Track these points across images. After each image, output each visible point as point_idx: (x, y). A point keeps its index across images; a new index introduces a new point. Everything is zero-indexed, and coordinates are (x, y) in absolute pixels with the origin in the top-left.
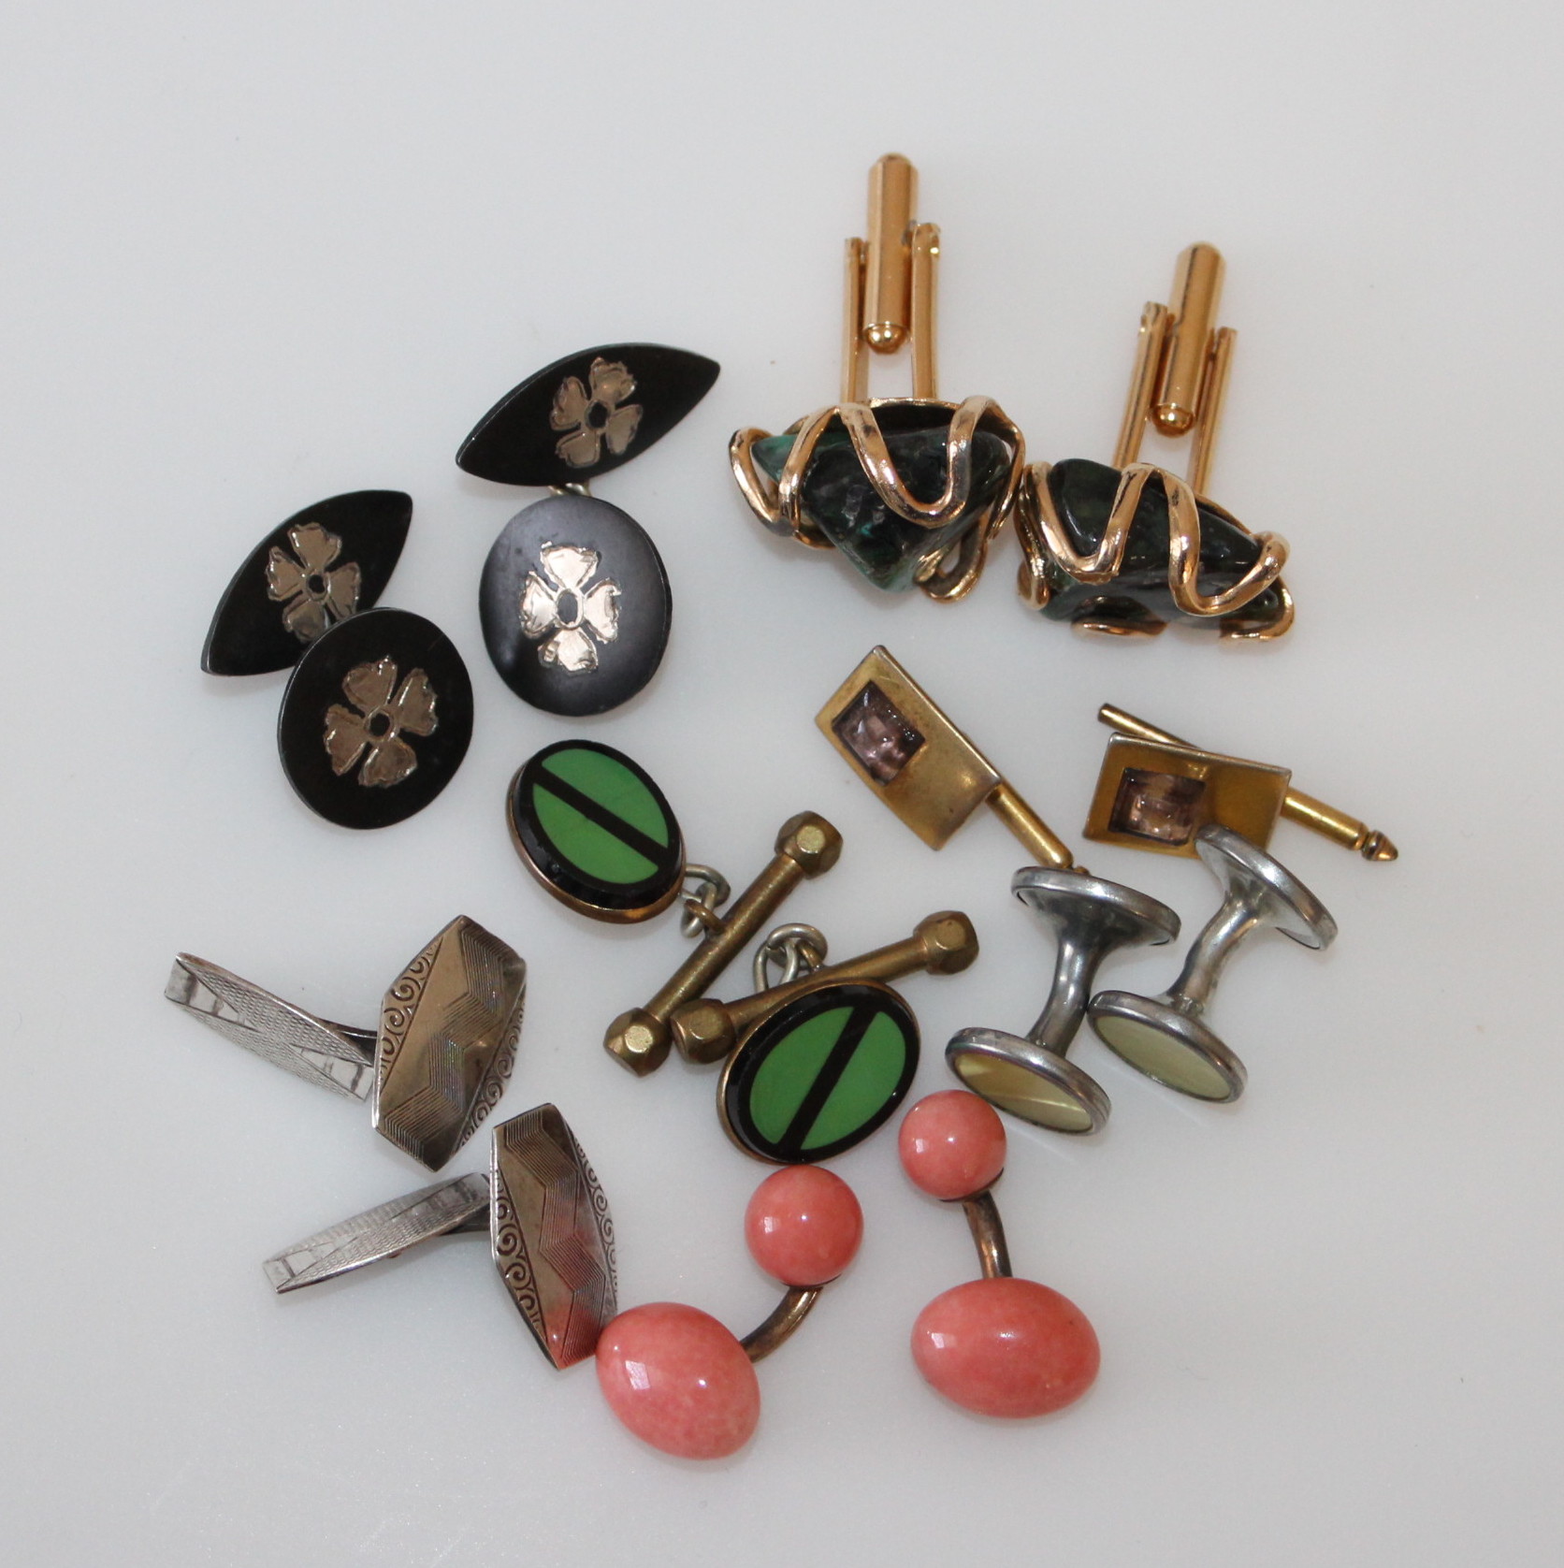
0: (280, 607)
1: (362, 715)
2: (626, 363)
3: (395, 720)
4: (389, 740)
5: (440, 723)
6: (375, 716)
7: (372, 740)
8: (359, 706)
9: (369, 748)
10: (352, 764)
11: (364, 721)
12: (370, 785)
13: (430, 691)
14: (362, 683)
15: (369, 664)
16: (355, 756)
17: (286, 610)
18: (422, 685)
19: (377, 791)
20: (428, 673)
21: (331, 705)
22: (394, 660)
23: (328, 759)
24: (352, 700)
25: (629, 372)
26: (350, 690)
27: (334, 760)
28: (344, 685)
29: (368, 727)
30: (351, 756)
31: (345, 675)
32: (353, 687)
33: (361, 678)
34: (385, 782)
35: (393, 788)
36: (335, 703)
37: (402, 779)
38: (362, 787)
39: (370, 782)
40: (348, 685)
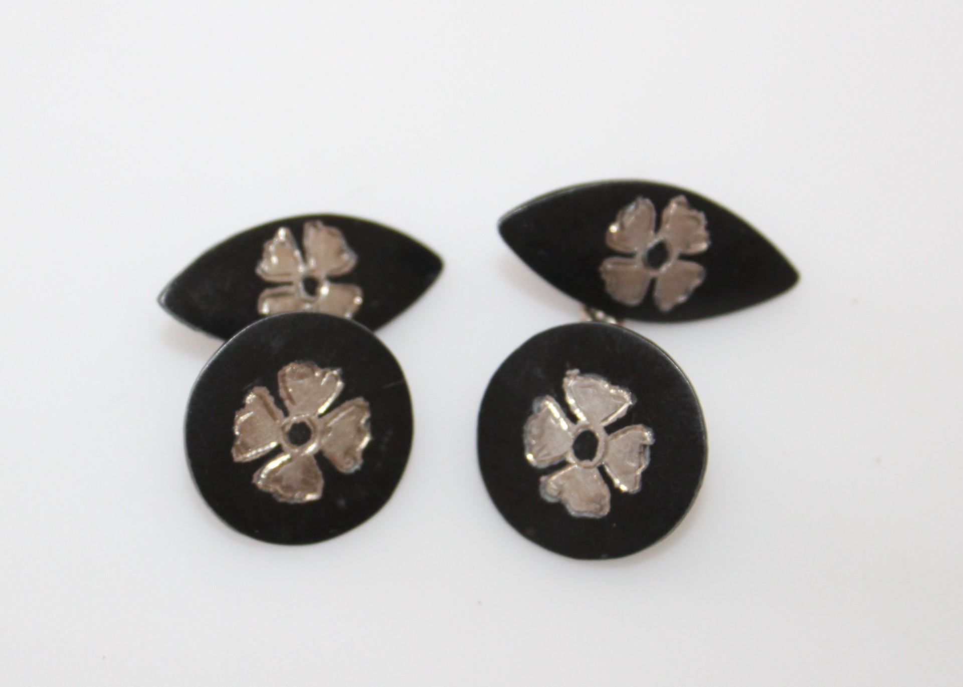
0: (262, 285)
1: (286, 413)
2: (708, 217)
3: (318, 436)
4: (302, 455)
5: (364, 467)
6: (299, 422)
7: (285, 446)
8: (287, 403)
9: (277, 452)
10: (254, 458)
11: (286, 420)
12: (264, 489)
13: (367, 429)
14: (301, 382)
15: (316, 366)
16: (261, 451)
17: (267, 292)
18: (361, 418)
19: (267, 498)
20: (373, 409)
21: (259, 385)
22: (344, 377)
23: (231, 438)
24: (282, 393)
25: (709, 228)
26: (284, 381)
27: (238, 442)
28: (280, 373)
29: (288, 428)
30: (257, 448)
31: (287, 363)
32: (288, 379)
33: (302, 376)
34: (281, 496)
35: (286, 506)
36: (263, 385)
37: (299, 502)
38: (255, 487)
39: (265, 486)
40: (284, 375)
